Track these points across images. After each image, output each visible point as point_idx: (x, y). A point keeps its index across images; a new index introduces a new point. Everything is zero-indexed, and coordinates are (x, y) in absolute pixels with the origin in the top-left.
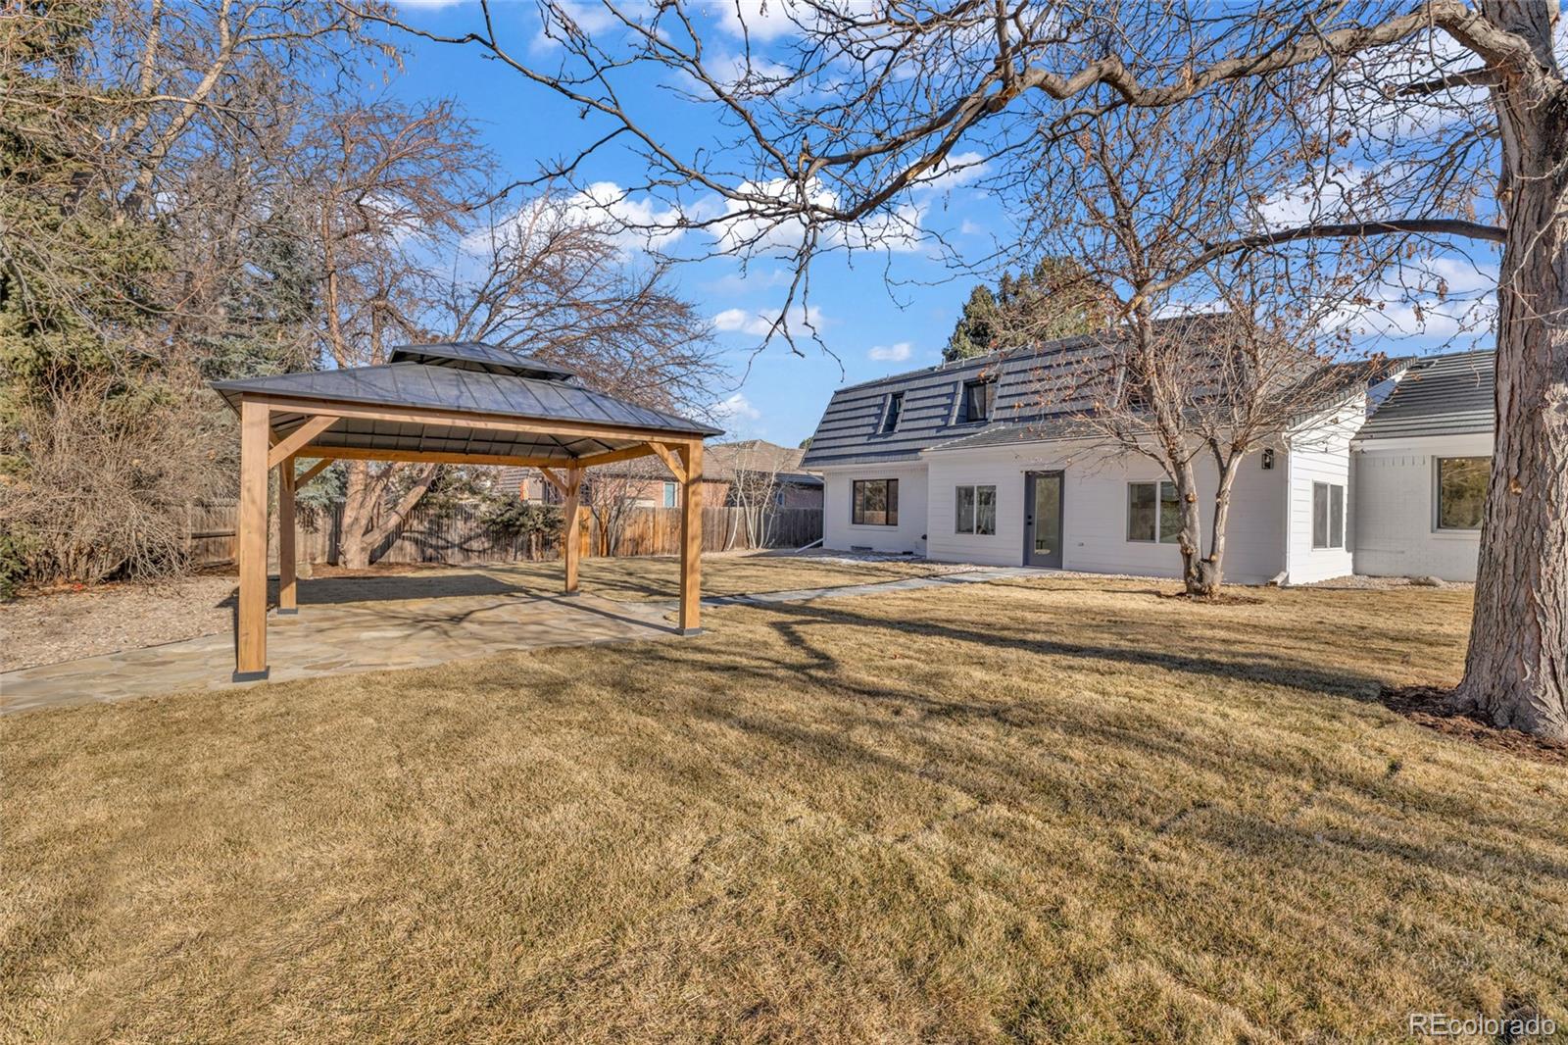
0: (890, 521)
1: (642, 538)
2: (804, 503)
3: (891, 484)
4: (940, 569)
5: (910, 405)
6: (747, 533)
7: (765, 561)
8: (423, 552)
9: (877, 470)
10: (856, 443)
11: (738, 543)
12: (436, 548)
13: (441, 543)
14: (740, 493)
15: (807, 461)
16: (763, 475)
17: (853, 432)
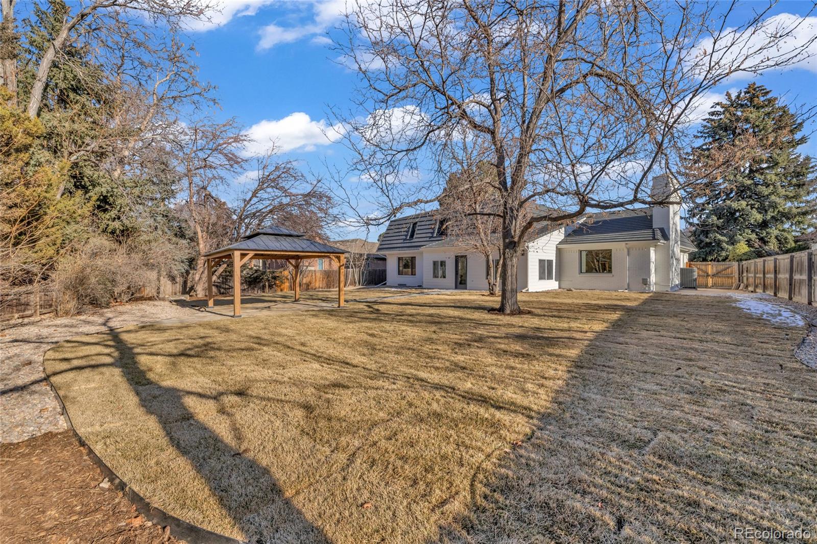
0: (413, 274)
1: (310, 283)
2: (378, 266)
3: (413, 259)
4: (426, 291)
5: (420, 228)
6: (354, 279)
7: (362, 290)
8: (220, 291)
9: (407, 254)
10: (398, 243)
11: (351, 284)
12: (225, 289)
13: (227, 287)
14: (351, 263)
15: (379, 249)
16: (361, 255)
17: (398, 238)
